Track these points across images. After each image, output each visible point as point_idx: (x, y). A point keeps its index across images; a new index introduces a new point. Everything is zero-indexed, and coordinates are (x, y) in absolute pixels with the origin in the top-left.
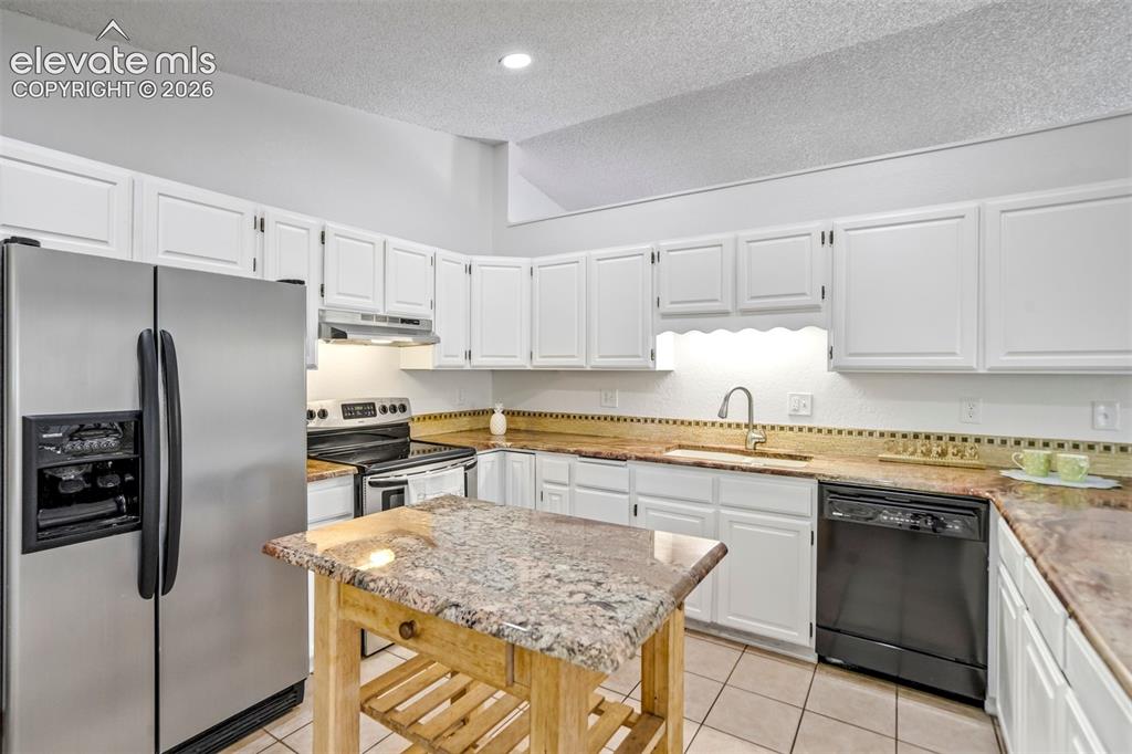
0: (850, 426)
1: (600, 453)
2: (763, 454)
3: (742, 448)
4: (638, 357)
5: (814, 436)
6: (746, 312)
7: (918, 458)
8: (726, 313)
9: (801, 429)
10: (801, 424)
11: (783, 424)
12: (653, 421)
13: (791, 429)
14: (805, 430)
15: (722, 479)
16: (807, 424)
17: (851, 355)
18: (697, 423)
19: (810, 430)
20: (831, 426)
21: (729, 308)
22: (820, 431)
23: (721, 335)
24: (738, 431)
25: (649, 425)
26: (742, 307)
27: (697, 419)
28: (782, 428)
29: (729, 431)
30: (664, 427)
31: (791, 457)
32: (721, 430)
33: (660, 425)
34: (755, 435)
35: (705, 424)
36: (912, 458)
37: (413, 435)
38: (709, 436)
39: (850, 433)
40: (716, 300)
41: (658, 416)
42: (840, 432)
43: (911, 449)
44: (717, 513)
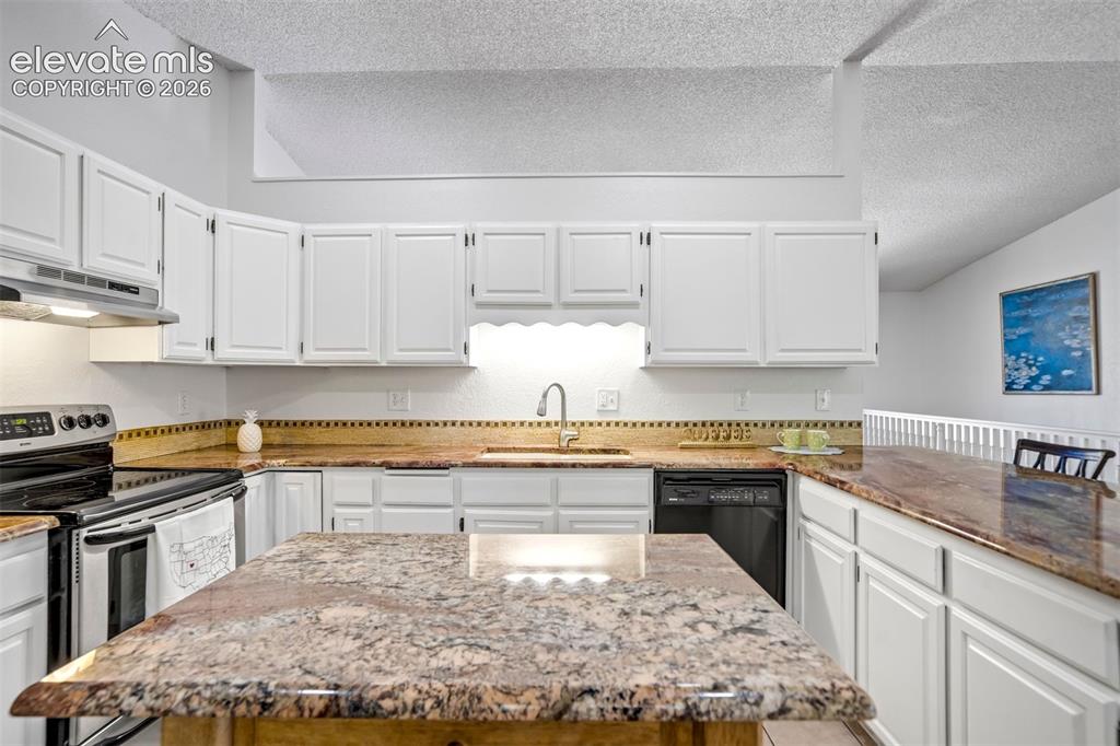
0: (651, 419)
1: (417, 463)
2: (578, 451)
3: (556, 446)
4: (449, 350)
5: (621, 430)
6: (568, 305)
7: (710, 442)
8: (547, 306)
9: (608, 424)
10: (609, 419)
11: (591, 420)
12: (454, 424)
13: (600, 424)
14: (613, 424)
15: (560, 479)
16: (614, 419)
17: (667, 350)
18: (505, 424)
19: (617, 424)
20: (635, 420)
21: (551, 299)
22: (626, 424)
23: (542, 329)
24: (548, 430)
25: (449, 428)
26: (563, 299)
27: (505, 419)
28: (591, 424)
29: (539, 431)
30: (467, 429)
31: (605, 451)
32: (530, 430)
33: (463, 429)
34: (571, 432)
35: (513, 424)
36: (706, 443)
37: (117, 461)
38: (518, 437)
39: (652, 425)
40: (537, 291)
41: (459, 418)
42: (643, 424)
43: (704, 436)
44: (557, 516)
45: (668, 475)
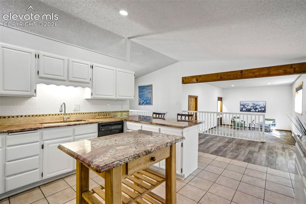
0: (88, 112)
2: (70, 121)
3: (63, 121)
5: (80, 115)
6: (71, 81)
8: (65, 81)
9: (77, 114)
10: (77, 112)
13: (74, 114)
14: (78, 114)
16: (79, 112)
18: (43, 115)
19: (79, 114)
20: (84, 112)
21: (66, 79)
22: (81, 114)
23: (62, 87)
24: (59, 116)
26: (69, 80)
27: (43, 114)
28: (72, 114)
29: (55, 117)
30: (27, 118)
31: (78, 121)
32: (52, 117)
34: (67, 116)
35: (46, 115)
36: (102, 117)
38: (47, 119)
39: (88, 113)
40: (62, 76)
41: (25, 114)
42: (86, 113)
44: (74, 138)
45: (101, 124)
